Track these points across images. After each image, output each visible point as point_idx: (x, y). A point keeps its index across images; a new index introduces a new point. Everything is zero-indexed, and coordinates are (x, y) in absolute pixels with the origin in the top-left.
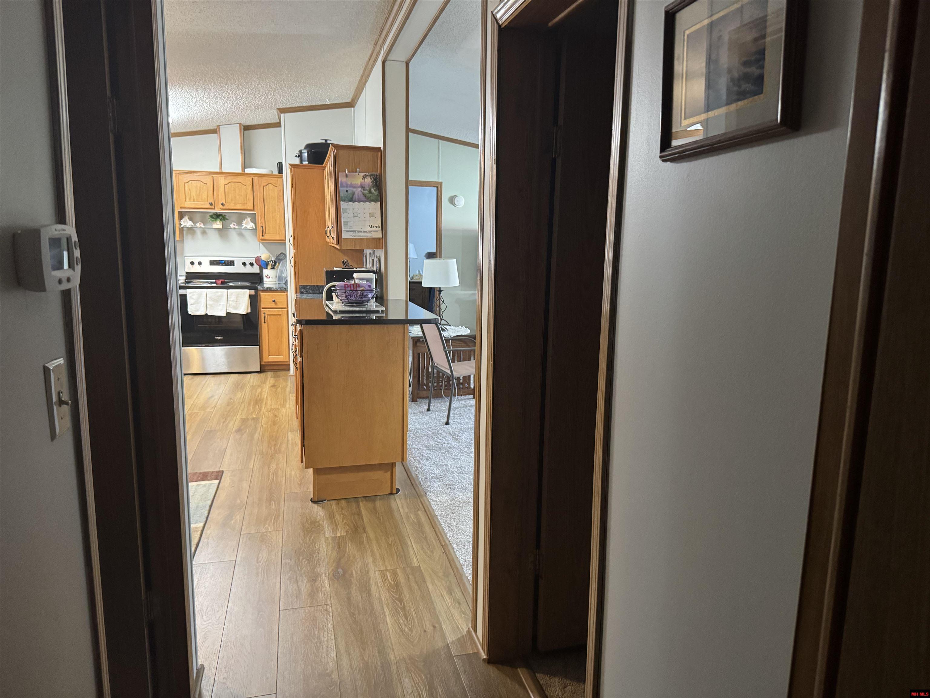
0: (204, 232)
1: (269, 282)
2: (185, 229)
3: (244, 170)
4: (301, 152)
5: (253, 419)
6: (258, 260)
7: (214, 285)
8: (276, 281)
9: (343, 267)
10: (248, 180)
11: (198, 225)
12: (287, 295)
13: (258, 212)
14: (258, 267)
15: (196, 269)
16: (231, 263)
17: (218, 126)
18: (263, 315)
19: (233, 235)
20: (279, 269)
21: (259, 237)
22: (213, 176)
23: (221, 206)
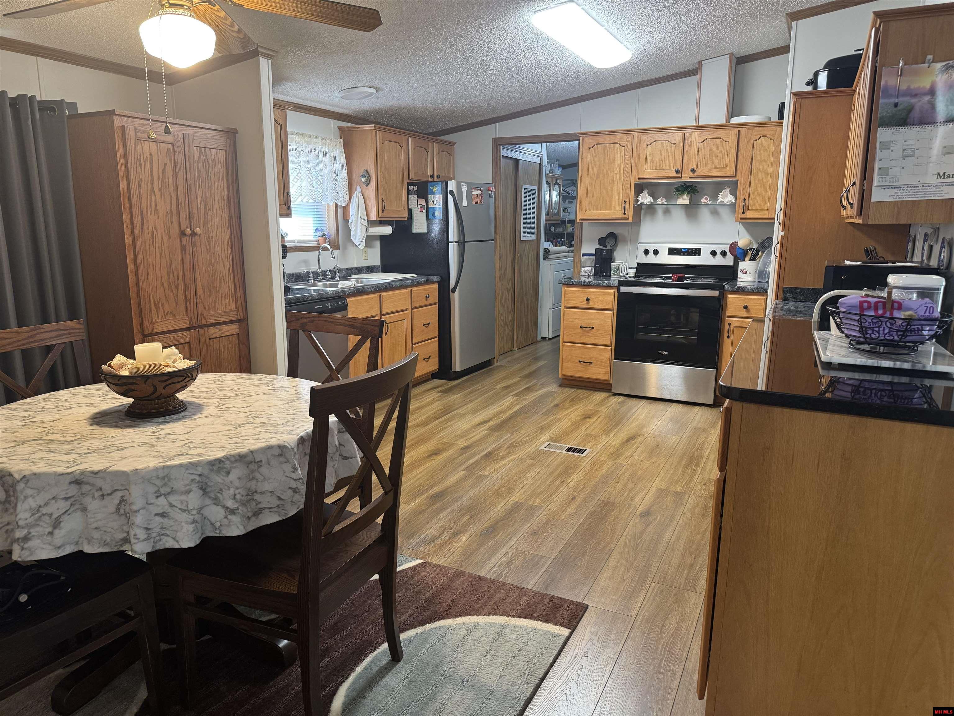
0: (667, 211)
1: (744, 278)
2: (643, 207)
3: (728, 120)
4: (816, 74)
5: (676, 494)
6: (733, 247)
7: (670, 281)
8: (754, 279)
9: (865, 259)
10: (733, 133)
11: (659, 201)
12: (767, 299)
13: (741, 179)
14: (732, 257)
15: (651, 259)
16: (696, 252)
17: (700, 63)
18: (727, 327)
19: (705, 214)
20: (761, 260)
21: (738, 215)
22: (685, 132)
23: (691, 174)
